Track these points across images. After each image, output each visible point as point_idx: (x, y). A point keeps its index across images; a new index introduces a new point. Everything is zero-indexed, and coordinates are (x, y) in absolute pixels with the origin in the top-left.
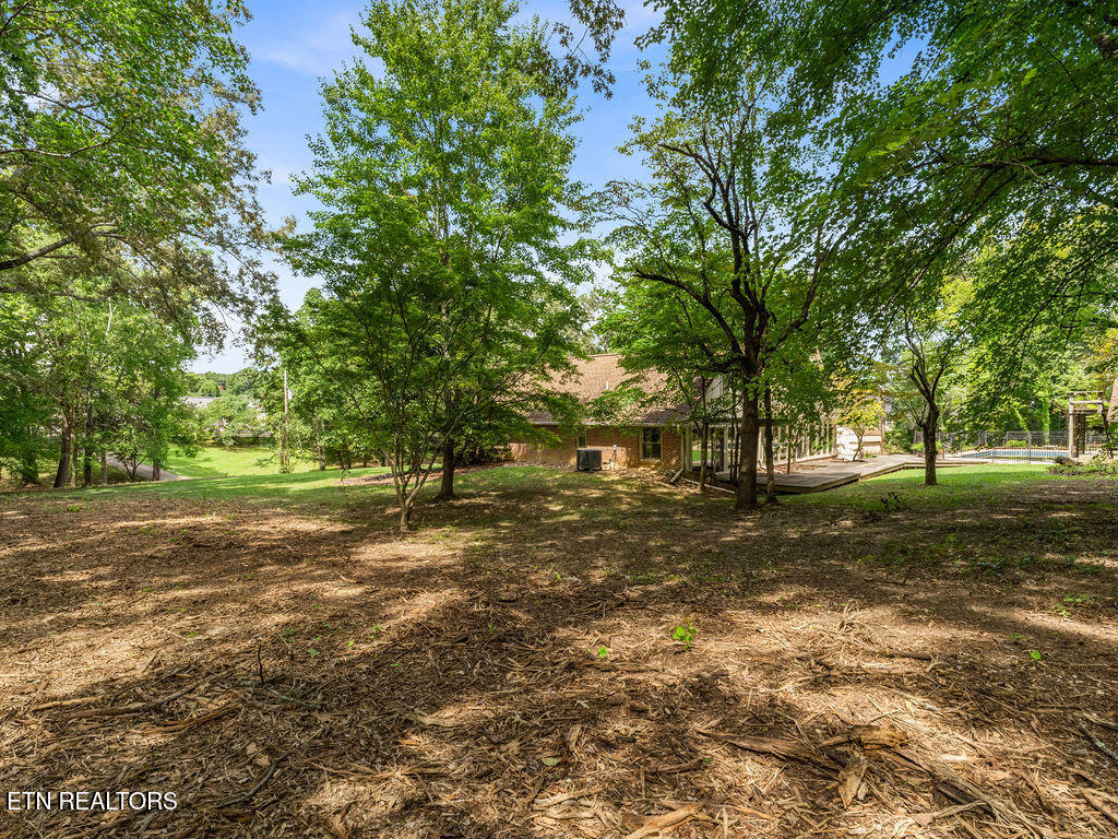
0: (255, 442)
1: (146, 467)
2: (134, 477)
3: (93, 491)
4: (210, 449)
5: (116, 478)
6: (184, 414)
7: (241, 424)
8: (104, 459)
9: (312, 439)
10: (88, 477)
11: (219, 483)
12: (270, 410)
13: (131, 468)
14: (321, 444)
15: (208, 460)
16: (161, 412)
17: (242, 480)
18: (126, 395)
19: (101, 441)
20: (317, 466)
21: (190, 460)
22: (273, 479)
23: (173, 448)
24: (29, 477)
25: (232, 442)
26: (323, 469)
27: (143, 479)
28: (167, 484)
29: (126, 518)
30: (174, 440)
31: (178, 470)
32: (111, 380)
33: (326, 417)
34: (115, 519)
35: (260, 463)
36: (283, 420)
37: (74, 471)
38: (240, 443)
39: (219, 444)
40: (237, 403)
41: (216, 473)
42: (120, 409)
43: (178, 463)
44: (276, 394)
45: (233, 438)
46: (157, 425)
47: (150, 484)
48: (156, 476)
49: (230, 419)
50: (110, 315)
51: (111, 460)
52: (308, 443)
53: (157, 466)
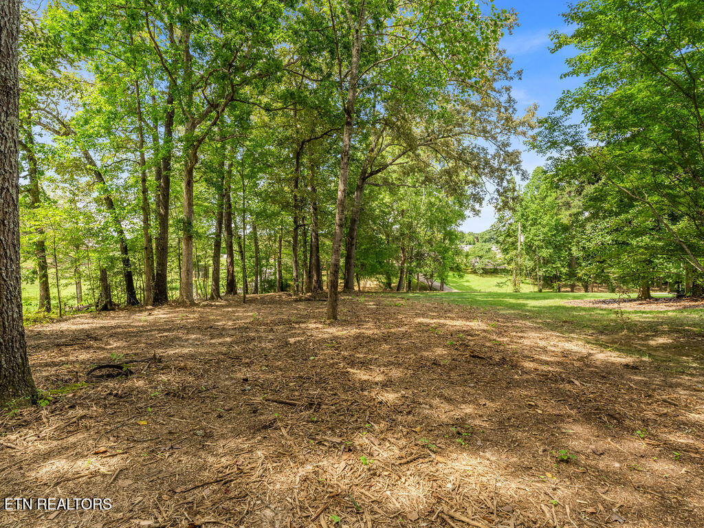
0: (494, 272)
1: (437, 283)
2: (431, 288)
3: (411, 295)
4: (470, 275)
5: (423, 288)
6: (458, 253)
7: (487, 260)
8: (418, 277)
9: (533, 270)
10: (410, 287)
11: (477, 295)
12: (505, 251)
13: (430, 283)
14: (540, 273)
15: (467, 281)
16: (446, 250)
17: (490, 294)
18: (430, 242)
19: (416, 267)
20: (536, 289)
21: (459, 280)
22: (510, 296)
23: (451, 274)
24: (389, 284)
25: (481, 271)
26: (540, 291)
27: (436, 290)
28: (447, 294)
29: (423, 315)
30: (452, 269)
31: (452, 286)
32: (422, 233)
33: (544, 255)
34: (417, 315)
35: (498, 285)
36: (517, 256)
37: (405, 283)
38: (486, 272)
39: (475, 272)
40: (486, 248)
41: (473, 289)
42: (426, 249)
43: (453, 282)
44: (510, 240)
45: (483, 269)
46: (444, 258)
47: (439, 293)
48: (442, 288)
49: (481, 257)
50: (423, 197)
51: (422, 279)
52: (530, 273)
53: (443, 283)
